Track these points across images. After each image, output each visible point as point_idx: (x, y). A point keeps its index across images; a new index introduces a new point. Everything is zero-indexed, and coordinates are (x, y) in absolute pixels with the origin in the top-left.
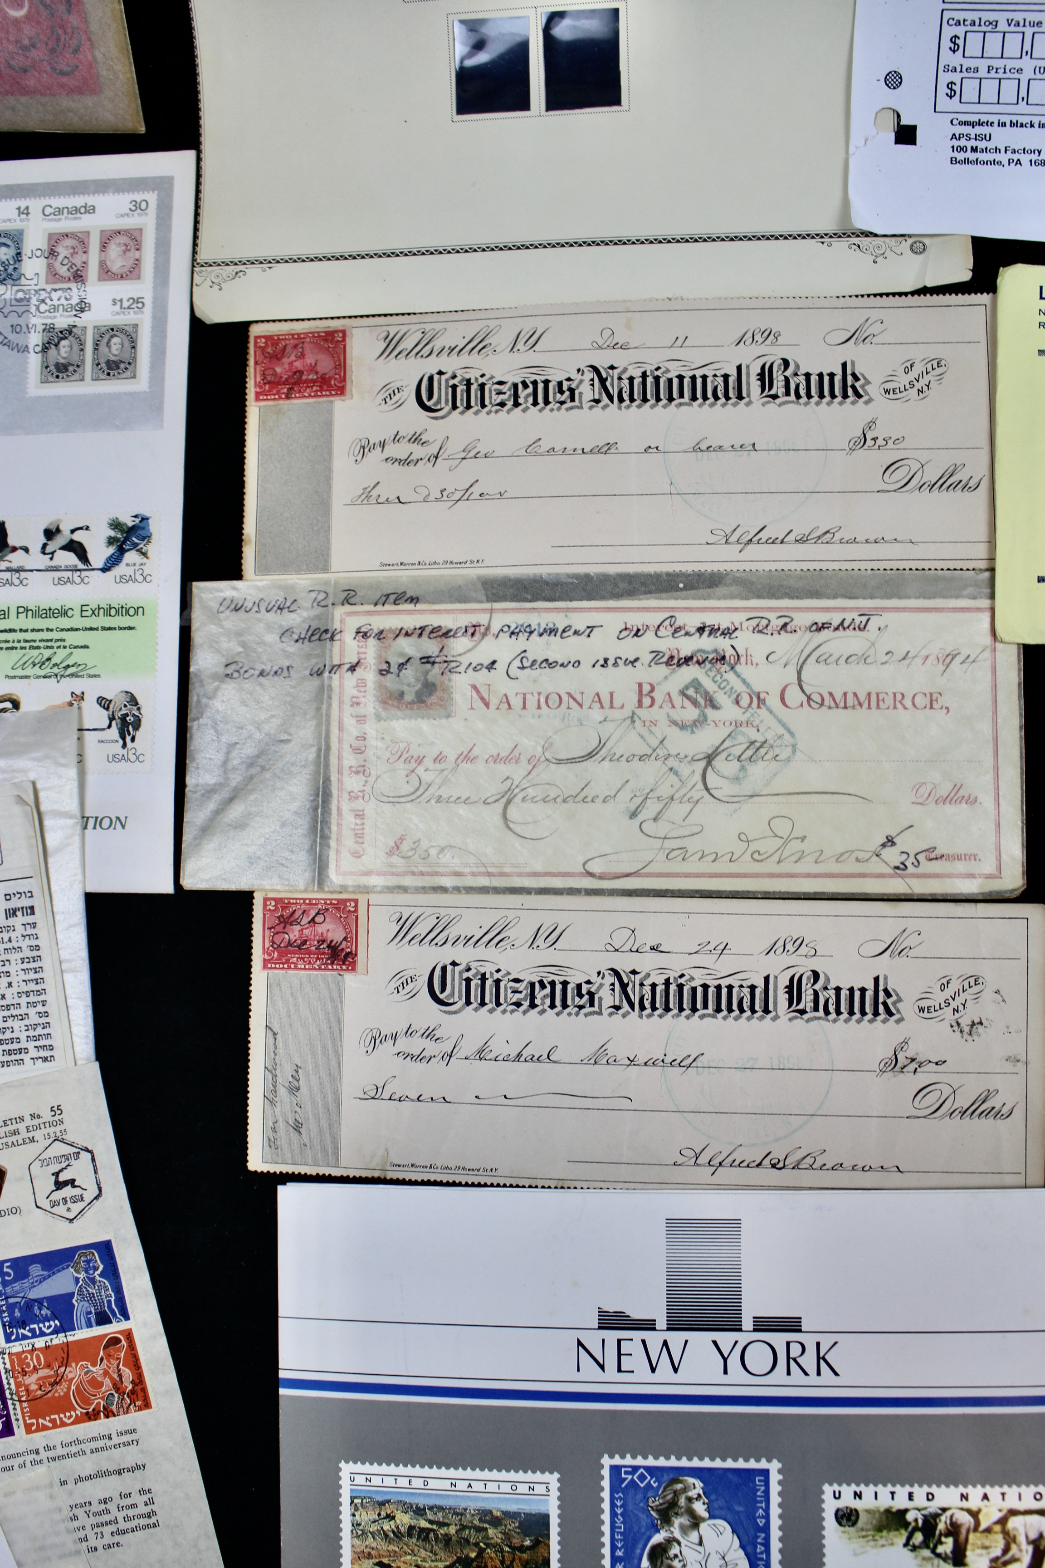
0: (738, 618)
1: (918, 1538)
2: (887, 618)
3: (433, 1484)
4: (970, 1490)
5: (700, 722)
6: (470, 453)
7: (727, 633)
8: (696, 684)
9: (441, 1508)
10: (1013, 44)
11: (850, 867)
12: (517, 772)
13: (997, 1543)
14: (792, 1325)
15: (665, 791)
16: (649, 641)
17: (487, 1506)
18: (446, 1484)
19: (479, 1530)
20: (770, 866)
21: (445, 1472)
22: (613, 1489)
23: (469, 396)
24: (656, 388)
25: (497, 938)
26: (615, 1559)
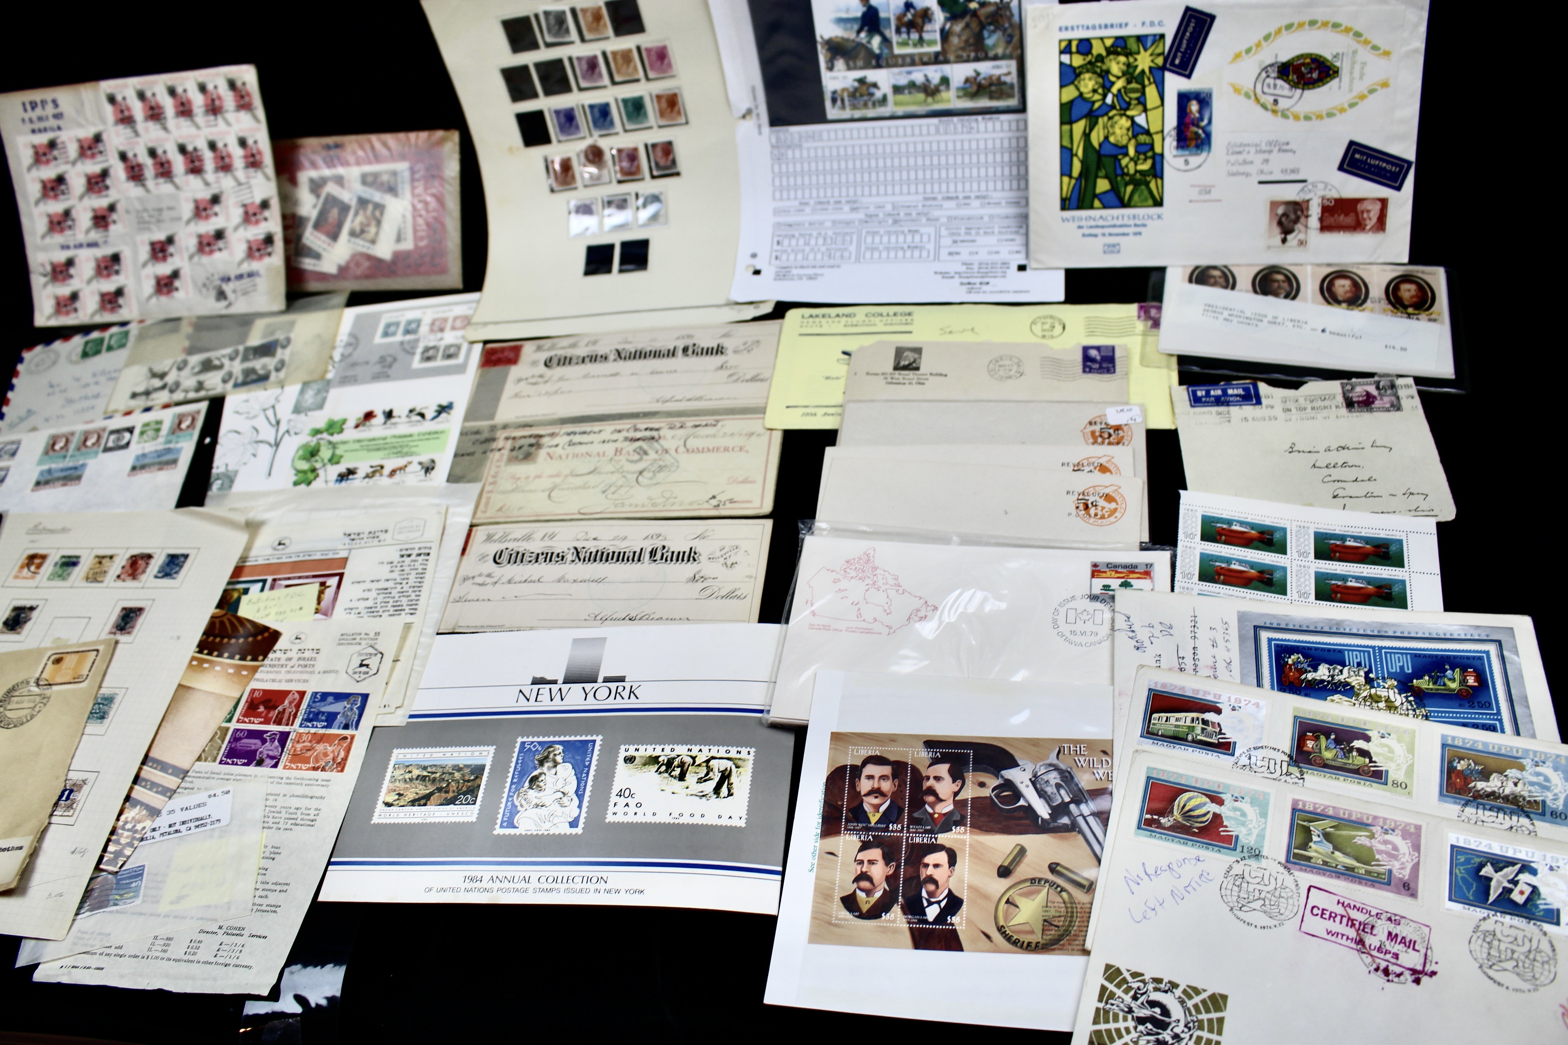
0: (662, 425)
1: (663, 768)
2: (726, 422)
3: (435, 755)
4: (693, 747)
5: (641, 460)
6: (561, 379)
7: (657, 430)
8: (641, 448)
9: (435, 766)
10: (801, 242)
11: (695, 506)
12: (558, 480)
13: (703, 770)
14: (621, 679)
15: (619, 483)
16: (625, 434)
17: (457, 763)
18: (441, 755)
19: (450, 774)
20: (659, 509)
21: (442, 749)
22: (520, 752)
23: (566, 361)
24: (640, 355)
25: (528, 538)
26: (512, 783)
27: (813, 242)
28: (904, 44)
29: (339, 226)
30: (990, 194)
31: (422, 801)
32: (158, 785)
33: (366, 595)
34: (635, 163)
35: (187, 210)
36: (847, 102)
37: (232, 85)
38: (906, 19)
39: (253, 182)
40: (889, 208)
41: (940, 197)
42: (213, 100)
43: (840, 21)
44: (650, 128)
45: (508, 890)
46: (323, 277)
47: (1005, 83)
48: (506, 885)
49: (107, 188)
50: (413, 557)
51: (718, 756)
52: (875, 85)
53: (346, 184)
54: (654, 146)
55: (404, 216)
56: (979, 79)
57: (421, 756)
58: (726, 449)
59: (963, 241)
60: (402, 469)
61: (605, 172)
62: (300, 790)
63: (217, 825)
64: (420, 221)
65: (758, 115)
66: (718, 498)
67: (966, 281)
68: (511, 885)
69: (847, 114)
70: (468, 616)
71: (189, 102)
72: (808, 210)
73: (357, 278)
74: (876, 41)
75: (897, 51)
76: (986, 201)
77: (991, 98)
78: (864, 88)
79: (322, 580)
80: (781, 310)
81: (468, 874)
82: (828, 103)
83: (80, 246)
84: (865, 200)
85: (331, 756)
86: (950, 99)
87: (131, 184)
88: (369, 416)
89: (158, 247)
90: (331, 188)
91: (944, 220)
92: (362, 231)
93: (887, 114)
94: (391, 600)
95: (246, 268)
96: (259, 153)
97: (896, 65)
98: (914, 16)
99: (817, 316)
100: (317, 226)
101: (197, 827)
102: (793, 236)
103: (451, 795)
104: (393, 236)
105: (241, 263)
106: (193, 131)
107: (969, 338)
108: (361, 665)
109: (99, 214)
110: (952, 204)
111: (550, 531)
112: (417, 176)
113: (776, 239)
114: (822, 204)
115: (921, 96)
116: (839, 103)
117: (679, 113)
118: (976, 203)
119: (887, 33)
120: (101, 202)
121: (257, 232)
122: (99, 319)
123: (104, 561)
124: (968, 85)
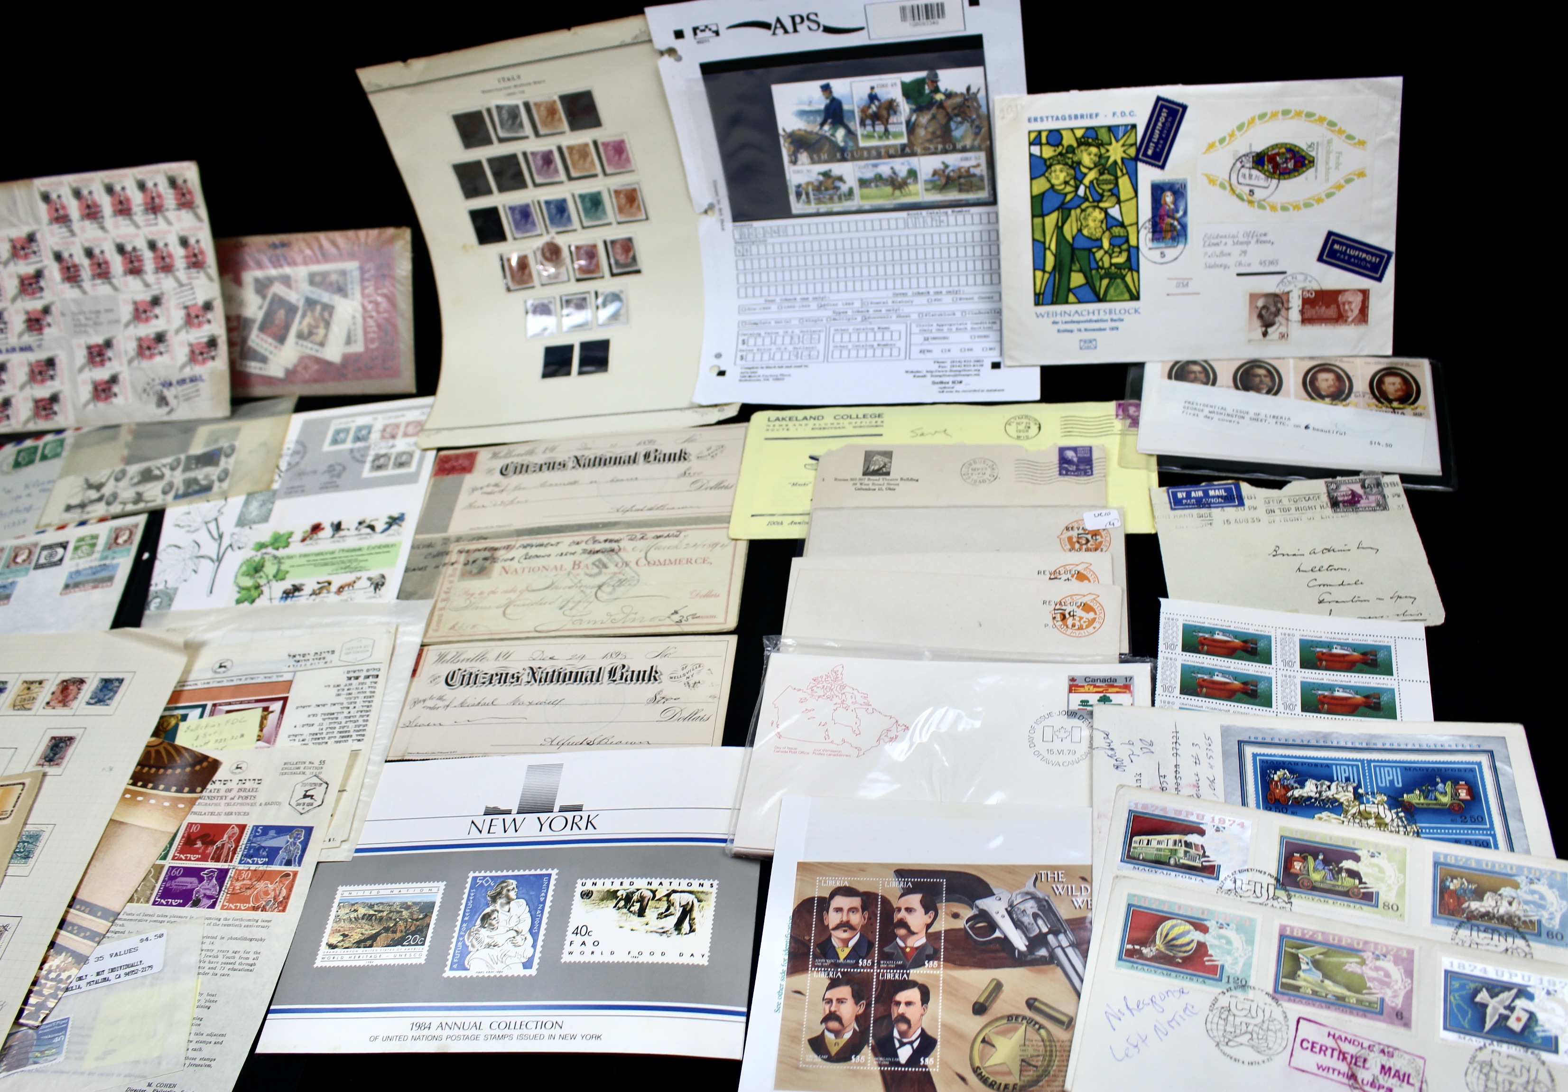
0: (622, 536)
1: (622, 903)
2: (689, 532)
3: (382, 892)
4: (653, 880)
5: (600, 573)
6: (517, 488)
7: (617, 541)
8: (600, 560)
9: (382, 904)
10: (767, 341)
11: (657, 622)
12: (513, 596)
13: (664, 905)
14: (578, 808)
15: (577, 599)
16: (583, 546)
17: (405, 900)
18: (388, 892)
19: (398, 912)
20: (619, 624)
21: (389, 886)
22: (471, 888)
23: (522, 469)
24: (600, 462)
25: (481, 658)
26: (463, 922)
27: (779, 340)
28: (869, 136)
29: (287, 327)
30: (962, 289)
31: (368, 942)
32: (86, 930)
33: (312, 720)
34: (594, 261)
35: (126, 312)
36: (812, 197)
37: (173, 182)
38: (870, 111)
39: (195, 282)
40: (857, 304)
41: (910, 292)
42: (153, 198)
43: (803, 113)
44: (609, 224)
45: (458, 1038)
46: (270, 381)
47: (974, 175)
48: (456, 1032)
49: (41, 289)
50: (361, 680)
51: (680, 889)
52: (840, 179)
53: (293, 284)
54: (613, 242)
55: (354, 317)
56: (947, 171)
57: (367, 893)
58: (689, 561)
59: (934, 338)
60: (351, 585)
61: (563, 270)
62: (238, 932)
63: (149, 972)
64: (371, 322)
65: (720, 210)
66: (681, 613)
67: (938, 380)
68: (461, 1032)
69: (812, 208)
70: (418, 741)
71: (128, 200)
72: (774, 307)
73: (305, 382)
74: (840, 134)
75: (862, 143)
76: (958, 296)
77: (961, 190)
78: (830, 181)
79: (265, 704)
80: (746, 412)
81: (415, 1020)
82: (792, 198)
83: (13, 350)
84: (834, 297)
85: (272, 894)
86: (918, 192)
87: (67, 285)
88: (316, 528)
89: (95, 351)
90: (278, 289)
91: (914, 316)
92: (311, 334)
93: (854, 209)
94: (337, 726)
95: (188, 372)
96: (202, 252)
97: (861, 158)
98: (879, 108)
99: (783, 419)
100: (263, 328)
101: (127, 974)
102: (759, 335)
103: (399, 935)
104: (343, 339)
105: (183, 367)
106: (132, 230)
107: (941, 440)
108: (305, 796)
109: (33, 317)
110: (923, 300)
111: (505, 650)
112: (367, 276)
113: (741, 338)
114: (788, 302)
115: (888, 189)
116: (804, 196)
117: (639, 208)
118: (947, 299)
119: (851, 125)
120: (36, 305)
121: (200, 335)
122: (32, 427)
123: (33, 687)
124: (936, 177)
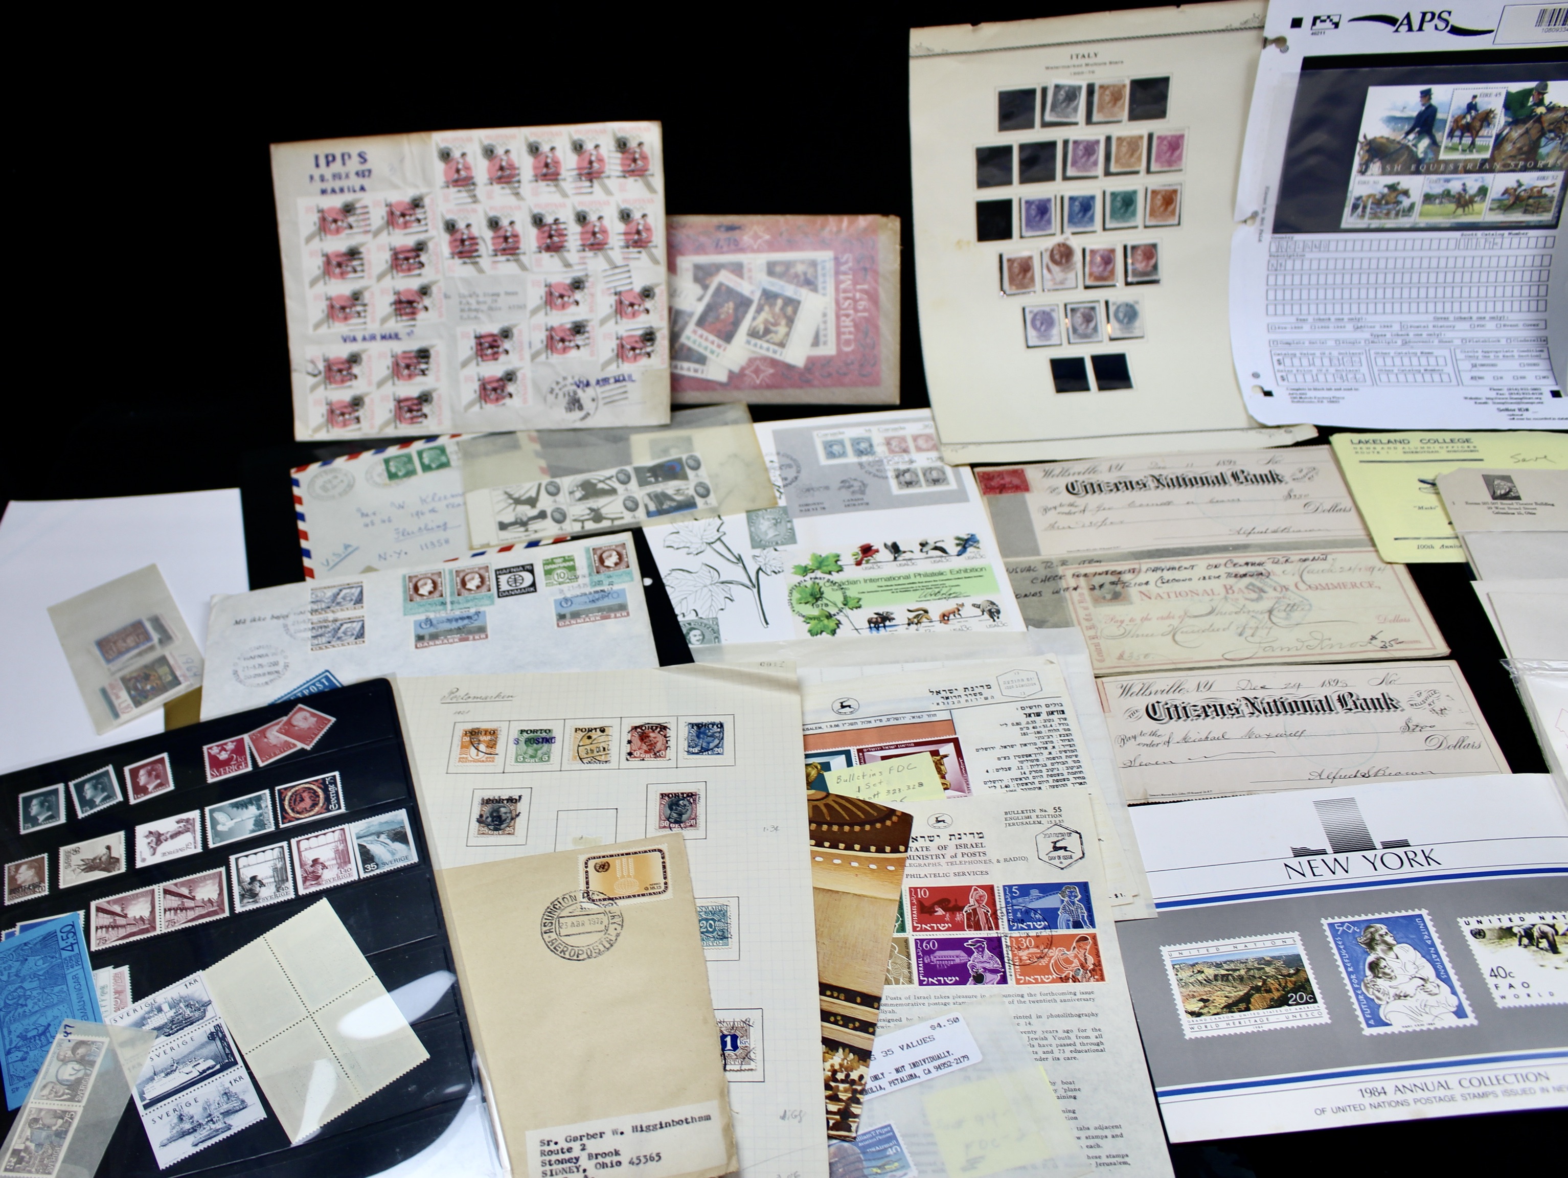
0: (1262, 559)
2: (1334, 556)
3: (1222, 948)
4: (1544, 914)
5: (1260, 598)
6: (1101, 509)
7: (1259, 564)
8: (1252, 584)
9: (1232, 961)
11: (1359, 648)
12: (1174, 622)
14: (1404, 844)
15: (1252, 625)
16: (1224, 569)
17: (1260, 955)
18: (1231, 948)
19: (1259, 969)
20: (1317, 651)
21: (1232, 941)
22: (1334, 937)
23: (1093, 488)
24: (1180, 482)
25: (1178, 689)
26: (1349, 974)
27: (1318, 362)
28: (1453, 149)
29: (736, 324)
30: (1506, 315)
31: (1242, 1004)
32: (854, 1020)
33: (1005, 764)
34: (1110, 267)
35: (535, 296)
36: (1368, 210)
37: (622, 145)
38: (1464, 122)
39: (633, 264)
40: (1396, 327)
41: (1451, 317)
42: (591, 162)
43: (1393, 120)
44: (1136, 227)
45: (1428, 1100)
46: (707, 385)
47: (1545, 196)
48: (1419, 1094)
49: (422, 265)
50: (1044, 716)
52: (1406, 193)
53: (746, 275)
54: (1134, 248)
55: (825, 315)
56: (1519, 190)
57: (1204, 951)
58: (1354, 585)
59: (1483, 365)
60: (957, 611)
61: (1071, 275)
62: (1058, 1008)
63: (966, 1063)
64: (847, 322)
65: (1263, 219)
66: (1380, 637)
67: (1502, 407)
68: (1426, 1094)
69: (1363, 224)
70: (1157, 783)
71: (557, 163)
72: (1306, 327)
73: (755, 387)
74: (1425, 142)
75: (1443, 156)
76: (1502, 323)
77: (1526, 212)
78: (1393, 195)
79: (933, 748)
80: (1324, 435)
81: (1363, 1086)
82: (1347, 210)
83: (373, 338)
84: (1370, 318)
85: (1076, 963)
86: (1482, 212)
87: (458, 261)
88: (867, 550)
89: (486, 342)
90: (725, 278)
91: (1457, 342)
92: (767, 331)
93: (1408, 226)
94: (1044, 769)
95: (613, 370)
96: (648, 229)
97: (1436, 172)
98: (1473, 119)
99: (1367, 442)
100: (701, 322)
101: (938, 1068)
102: (1295, 355)
103: (1276, 995)
104: (810, 339)
105: (607, 363)
106: (557, 198)
107: (1542, 465)
108: (1056, 849)
109: (403, 299)
110: (1465, 325)
111: (1203, 680)
112: (843, 268)
113: (1275, 358)
114: (1322, 321)
115: (1452, 207)
116: (1360, 209)
117: (1173, 213)
118: (1491, 325)
119: (1438, 136)
120: (409, 283)
121: (635, 326)
122: (391, 432)
123: (594, 735)
124: (1506, 196)
